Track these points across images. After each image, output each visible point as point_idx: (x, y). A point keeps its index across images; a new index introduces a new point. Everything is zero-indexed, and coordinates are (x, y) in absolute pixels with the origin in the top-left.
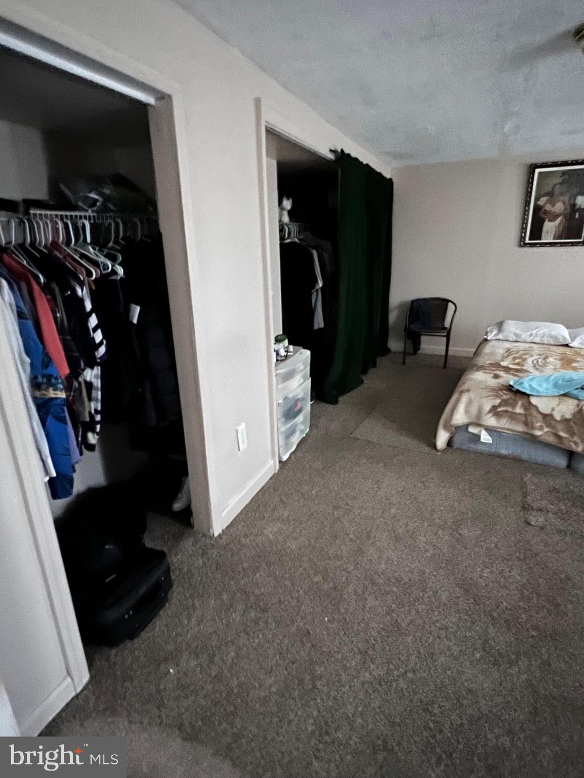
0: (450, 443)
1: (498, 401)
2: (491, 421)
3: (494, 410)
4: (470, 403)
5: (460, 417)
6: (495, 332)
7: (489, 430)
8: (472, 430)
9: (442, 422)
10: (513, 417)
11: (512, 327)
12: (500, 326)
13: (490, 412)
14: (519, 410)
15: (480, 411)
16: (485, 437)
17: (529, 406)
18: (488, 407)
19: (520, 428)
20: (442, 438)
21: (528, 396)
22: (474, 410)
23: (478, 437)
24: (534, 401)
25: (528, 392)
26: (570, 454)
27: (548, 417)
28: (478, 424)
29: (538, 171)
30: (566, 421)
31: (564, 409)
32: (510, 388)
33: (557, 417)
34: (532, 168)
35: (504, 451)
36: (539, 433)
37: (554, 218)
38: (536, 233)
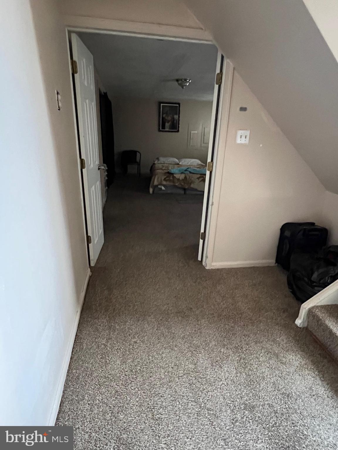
0: (153, 191)
1: (166, 177)
2: (164, 183)
3: (165, 179)
4: (158, 179)
5: (156, 183)
6: (157, 161)
7: (164, 186)
8: (159, 187)
9: (151, 185)
10: (170, 180)
11: (162, 159)
12: (158, 159)
13: (164, 180)
14: (171, 178)
15: (161, 180)
16: (163, 188)
17: (174, 177)
18: (163, 179)
19: (172, 184)
20: (151, 190)
21: (173, 174)
22: (160, 180)
23: (161, 188)
24: (175, 175)
25: (173, 173)
26: (185, 189)
27: (178, 179)
28: (161, 184)
29: (162, 104)
30: (183, 180)
31: (182, 177)
32: (168, 173)
33: (181, 179)
34: (160, 103)
35: (169, 192)
36: (177, 184)
37: (168, 122)
38: (164, 127)
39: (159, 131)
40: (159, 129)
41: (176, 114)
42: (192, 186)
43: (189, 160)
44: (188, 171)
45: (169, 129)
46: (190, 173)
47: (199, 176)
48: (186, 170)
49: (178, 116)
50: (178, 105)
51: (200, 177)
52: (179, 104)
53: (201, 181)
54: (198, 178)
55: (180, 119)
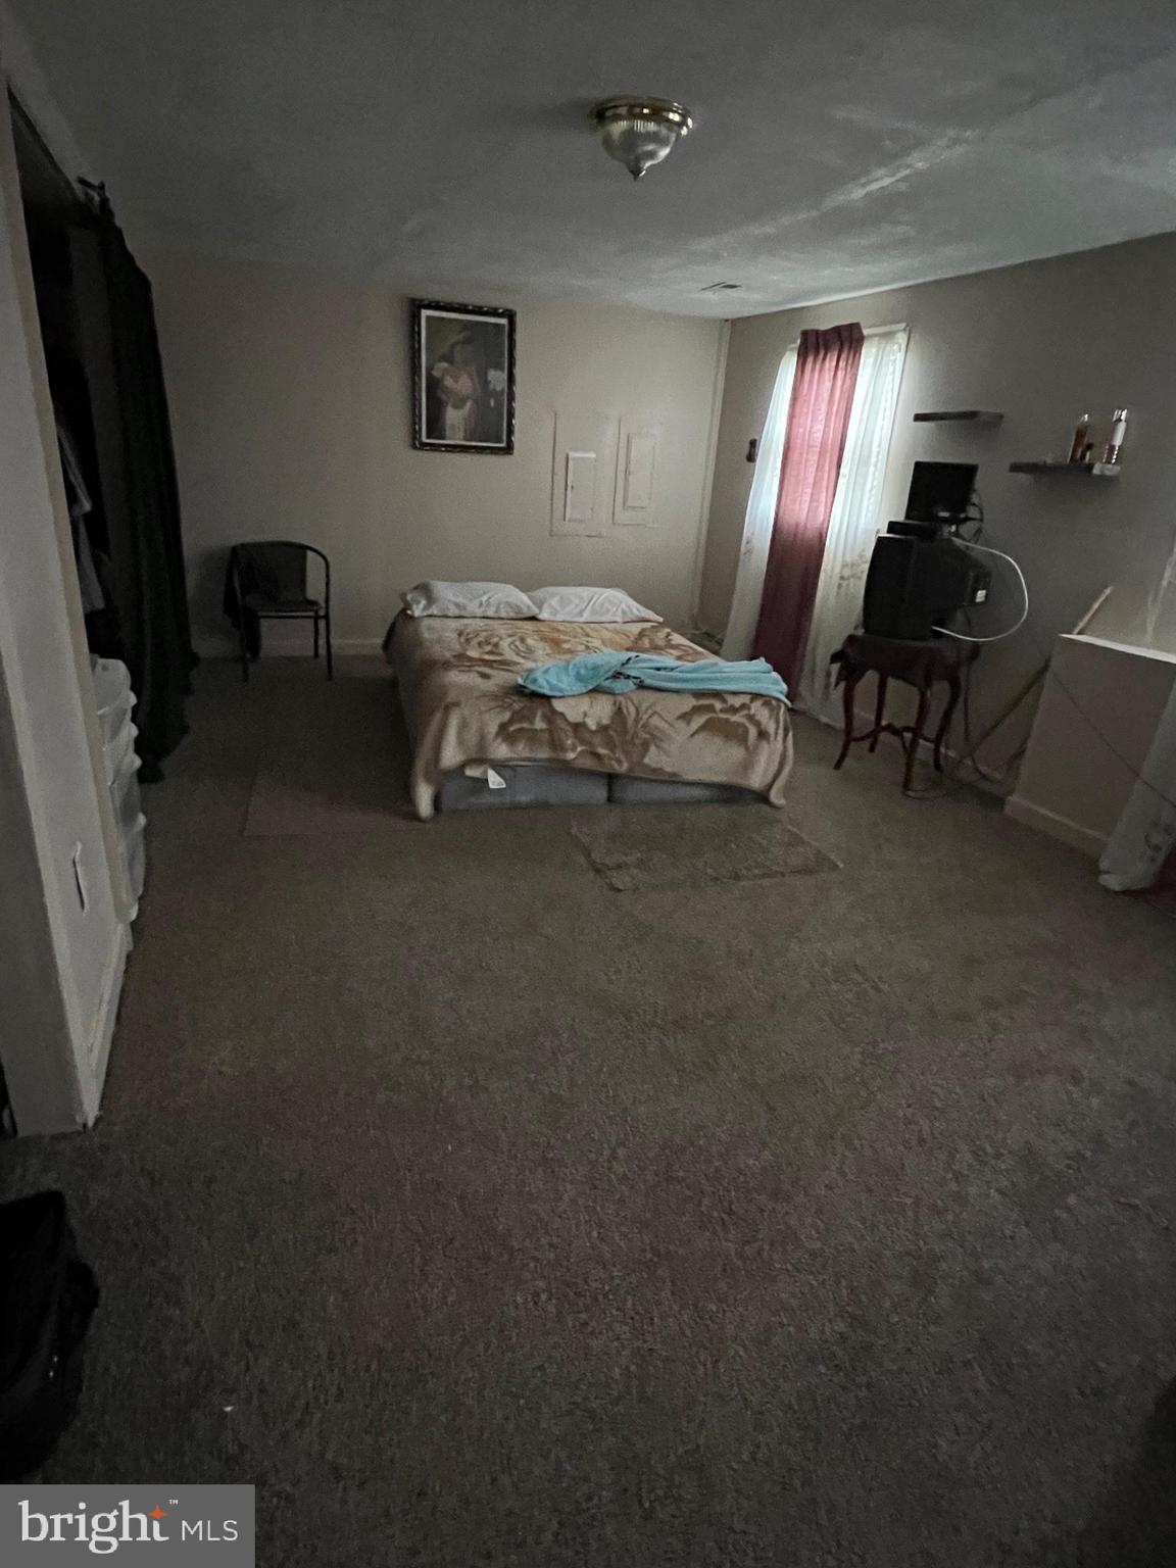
0: (437, 803)
1: (507, 716)
2: (502, 751)
3: (503, 731)
4: (464, 726)
5: (451, 756)
6: (423, 602)
7: (500, 767)
8: (469, 772)
9: (420, 765)
10: (532, 737)
11: (446, 592)
12: (425, 590)
13: (498, 734)
14: (539, 724)
15: (482, 738)
16: (495, 781)
17: (553, 716)
18: (493, 728)
19: (544, 753)
20: (424, 797)
21: (546, 698)
22: (472, 737)
23: (483, 783)
24: (558, 705)
25: (547, 691)
26: (611, 778)
27: (578, 727)
28: (480, 760)
29: (425, 313)
30: (603, 729)
31: (598, 712)
32: (520, 691)
33: (592, 725)
34: (416, 306)
35: (524, 799)
36: (571, 756)
37: (460, 403)
38: (436, 426)
39: (417, 445)
40: (415, 434)
41: (498, 366)
42: (652, 758)
43: (586, 592)
44: (628, 677)
45: (465, 439)
46: (642, 686)
47: (689, 703)
48: (617, 675)
49: (505, 376)
50: (504, 321)
51: (696, 710)
52: (510, 316)
53: (702, 728)
54: (686, 717)
55: (518, 389)
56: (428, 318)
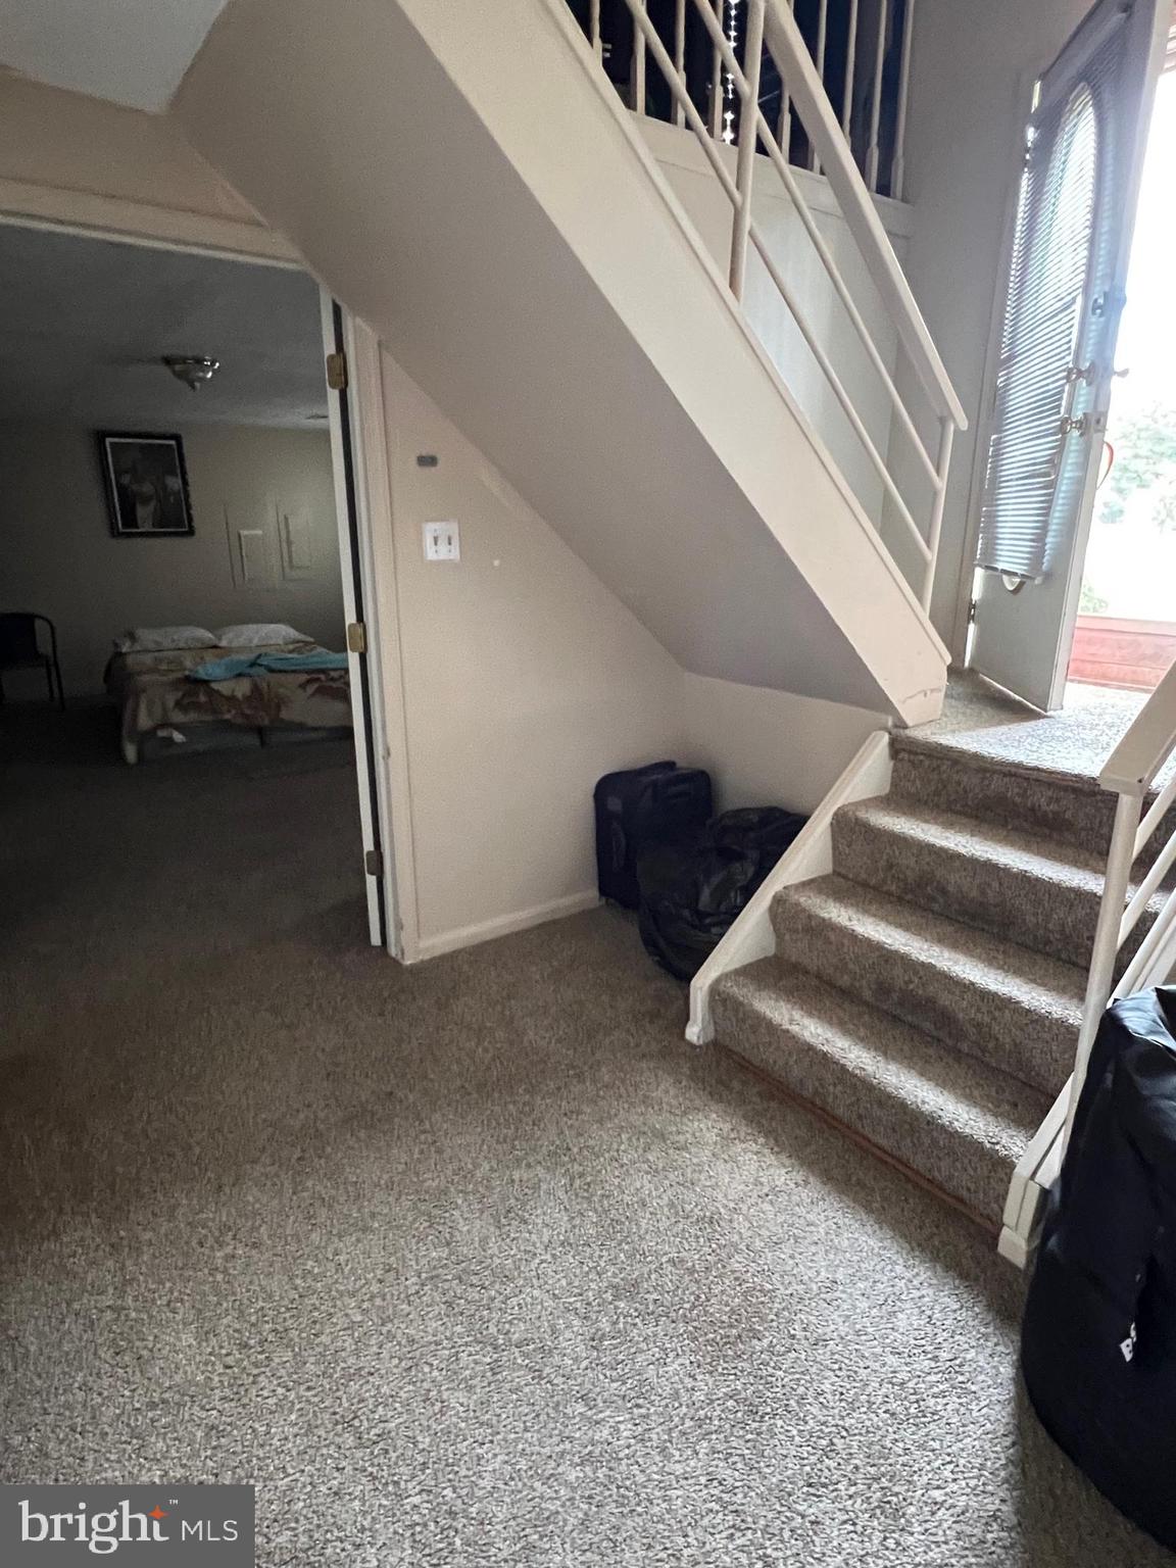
0: (140, 754)
1: (180, 694)
2: (178, 717)
3: (178, 704)
4: (150, 706)
5: (144, 722)
6: (128, 644)
7: (178, 727)
8: (161, 733)
9: (125, 732)
10: (197, 706)
11: (148, 636)
12: (132, 637)
13: (175, 707)
14: (203, 698)
15: (164, 709)
16: (178, 737)
17: (212, 693)
18: (171, 704)
19: (209, 718)
20: (130, 752)
21: (206, 682)
22: (158, 711)
23: (170, 740)
24: (214, 686)
25: (206, 678)
26: (260, 731)
27: (231, 699)
28: (163, 725)
29: (108, 440)
30: (247, 698)
31: (242, 688)
32: (187, 679)
33: (239, 695)
34: (100, 436)
35: (200, 747)
36: (227, 716)
37: (146, 501)
38: (130, 519)
41: (173, 474)
42: (284, 714)
43: (253, 627)
44: (261, 665)
45: (154, 526)
46: (271, 670)
47: (304, 677)
48: (253, 664)
49: (180, 481)
51: (309, 682)
53: (313, 695)
54: (303, 686)
56: (111, 444)
